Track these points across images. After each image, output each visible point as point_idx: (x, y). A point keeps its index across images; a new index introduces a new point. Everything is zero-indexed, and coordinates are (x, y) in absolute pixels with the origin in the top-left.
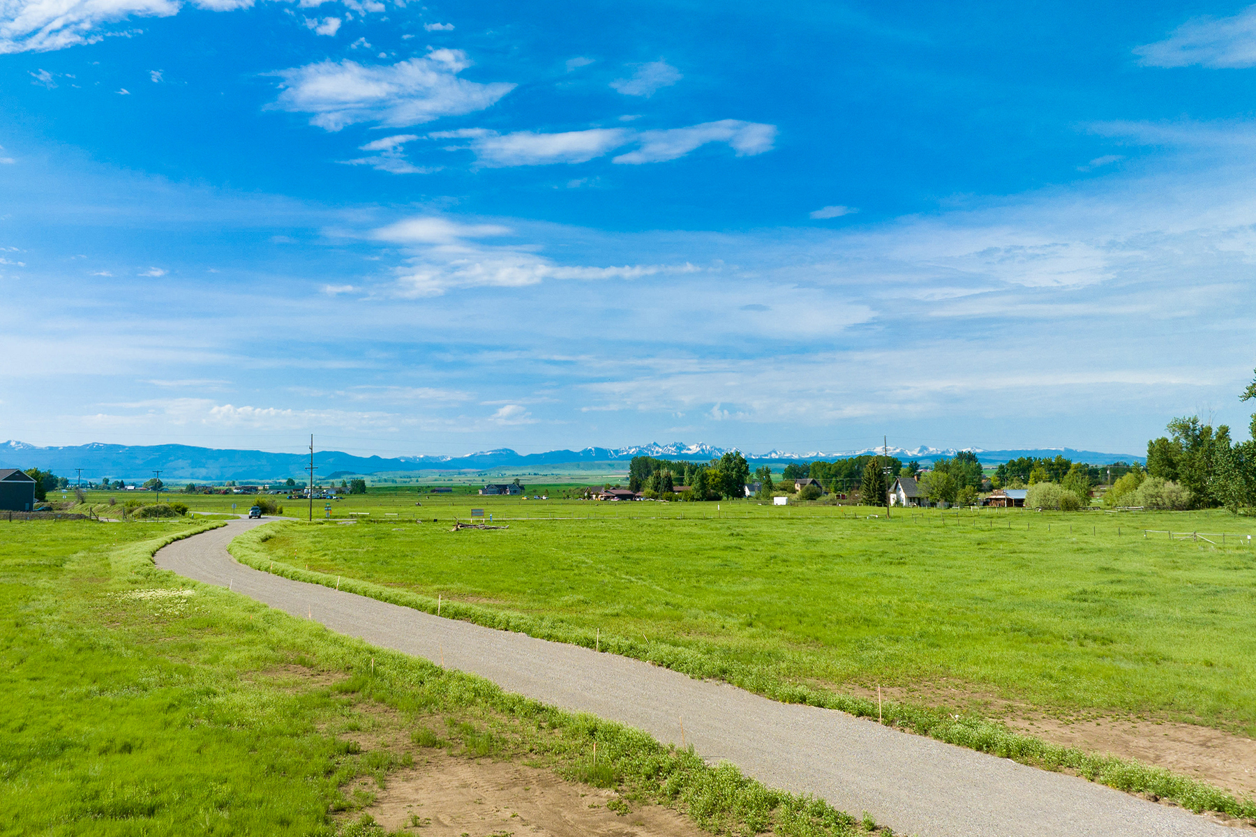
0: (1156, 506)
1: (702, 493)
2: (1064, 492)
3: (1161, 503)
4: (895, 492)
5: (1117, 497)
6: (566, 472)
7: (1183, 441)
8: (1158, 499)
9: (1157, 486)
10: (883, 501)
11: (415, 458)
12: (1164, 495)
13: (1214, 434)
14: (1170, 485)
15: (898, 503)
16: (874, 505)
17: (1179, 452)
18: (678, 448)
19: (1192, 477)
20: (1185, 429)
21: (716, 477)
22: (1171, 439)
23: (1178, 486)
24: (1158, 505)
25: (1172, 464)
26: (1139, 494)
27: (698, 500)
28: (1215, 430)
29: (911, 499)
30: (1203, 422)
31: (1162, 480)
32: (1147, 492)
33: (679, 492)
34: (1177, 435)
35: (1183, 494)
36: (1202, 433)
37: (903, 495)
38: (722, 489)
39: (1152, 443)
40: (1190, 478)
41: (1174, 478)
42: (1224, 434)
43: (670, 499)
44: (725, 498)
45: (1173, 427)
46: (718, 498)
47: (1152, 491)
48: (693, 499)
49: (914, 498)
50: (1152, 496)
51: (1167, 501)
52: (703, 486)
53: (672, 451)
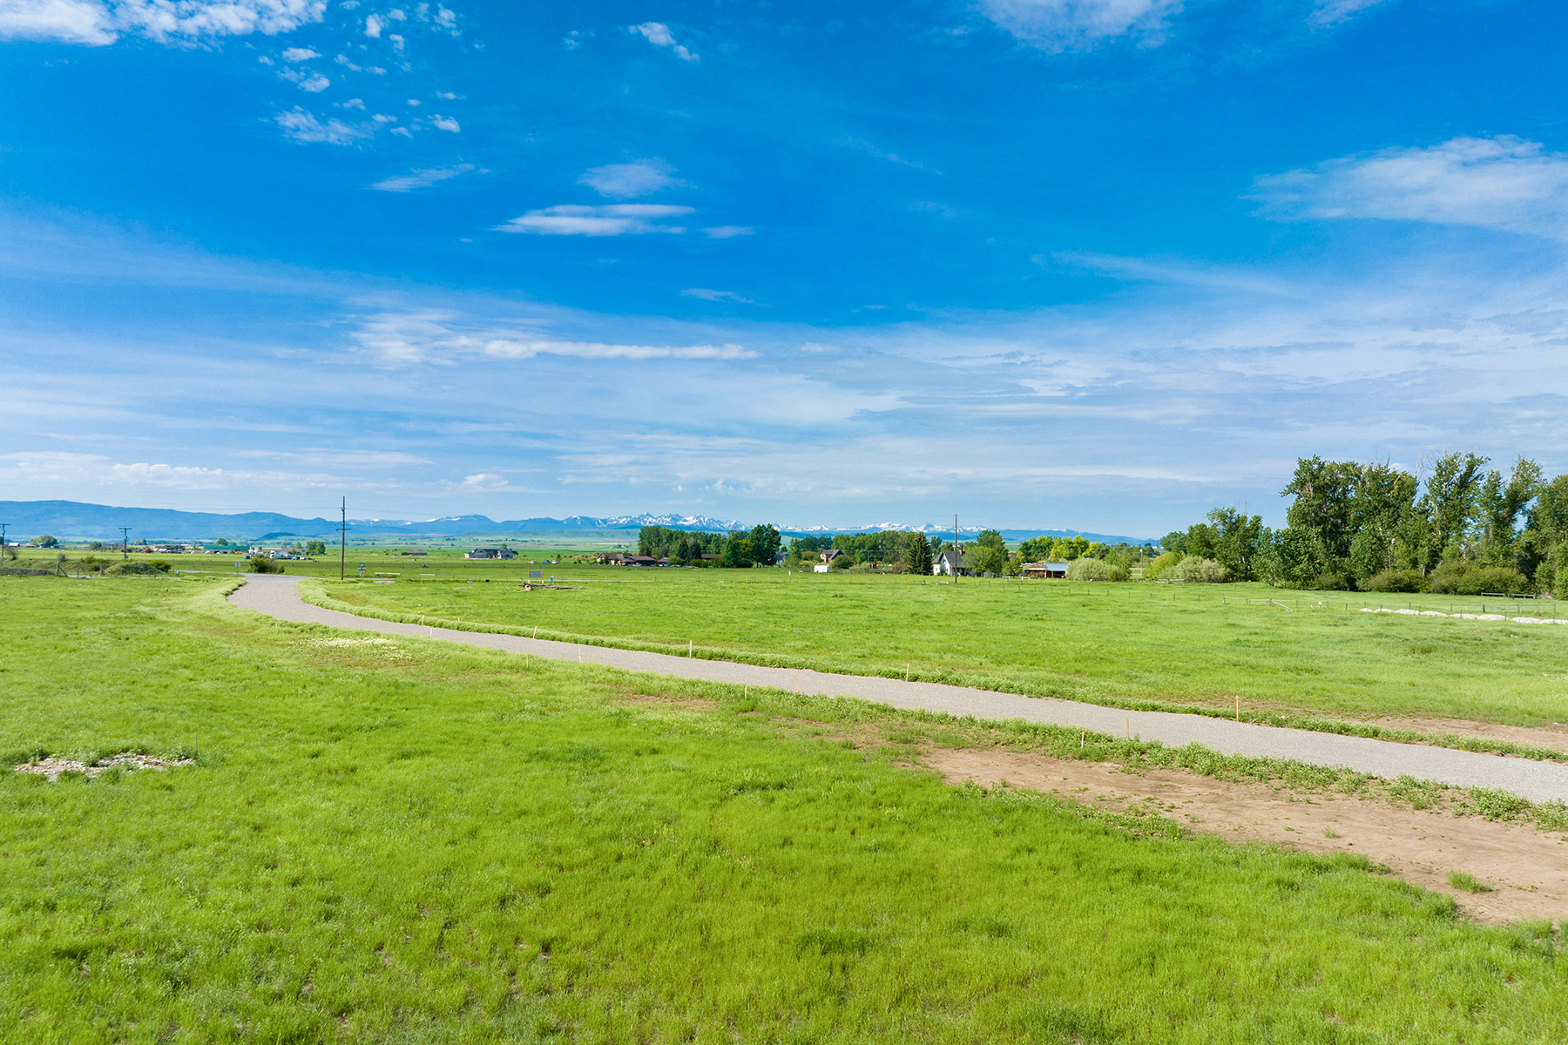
0: (1192, 579)
1: (733, 561)
2: (1106, 566)
3: (1198, 577)
4: (939, 563)
5: (1157, 571)
6: (548, 540)
7: (1220, 527)
8: (1197, 574)
9: (1195, 563)
10: (928, 570)
11: (368, 522)
12: (1202, 571)
13: (1248, 522)
14: (1207, 562)
15: (943, 572)
16: (920, 573)
17: (1216, 535)
18: (673, 519)
19: (1227, 556)
20: (1223, 517)
21: (747, 546)
22: (1209, 525)
23: (1216, 563)
24: (1196, 578)
25: (1208, 545)
26: (1179, 568)
27: (728, 567)
28: (1250, 518)
29: (956, 570)
30: (1240, 512)
31: (1200, 558)
32: (1187, 568)
33: (707, 559)
34: (1215, 521)
35: (1218, 570)
36: (1237, 521)
37: (947, 566)
38: (752, 557)
39: (1192, 528)
40: (1225, 557)
41: (1212, 556)
42: (1257, 522)
43: (699, 565)
44: (755, 565)
45: (1212, 516)
46: (750, 566)
47: (1191, 567)
48: (723, 566)
49: (958, 569)
50: (1191, 571)
51: (1204, 575)
52: (735, 554)
53: (667, 522)
